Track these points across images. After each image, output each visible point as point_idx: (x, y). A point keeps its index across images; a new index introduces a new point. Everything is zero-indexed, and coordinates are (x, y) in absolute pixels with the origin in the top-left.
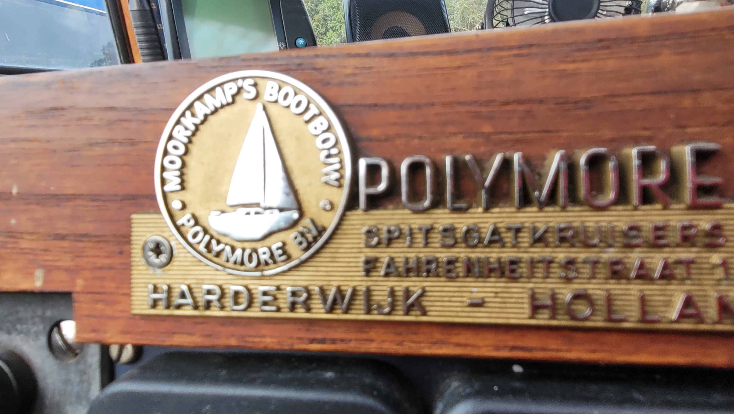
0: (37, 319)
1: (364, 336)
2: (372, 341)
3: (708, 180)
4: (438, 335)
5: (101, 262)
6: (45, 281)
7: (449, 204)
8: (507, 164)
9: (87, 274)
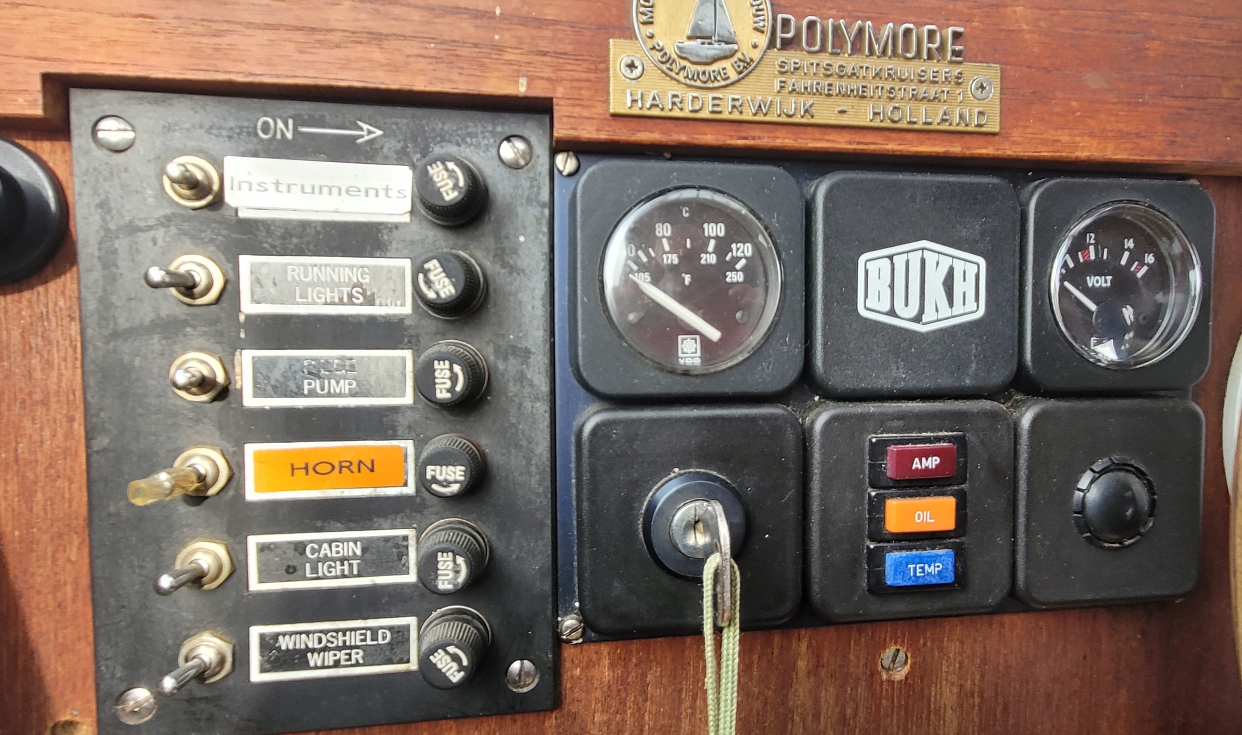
0: (487, 134)
1: (773, 135)
2: (778, 138)
3: (957, 48)
4: (817, 133)
5: (578, 75)
6: (528, 87)
7: (830, 50)
8: (861, 30)
9: (568, 85)
